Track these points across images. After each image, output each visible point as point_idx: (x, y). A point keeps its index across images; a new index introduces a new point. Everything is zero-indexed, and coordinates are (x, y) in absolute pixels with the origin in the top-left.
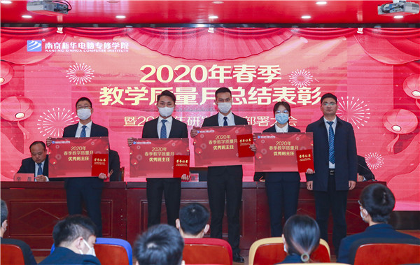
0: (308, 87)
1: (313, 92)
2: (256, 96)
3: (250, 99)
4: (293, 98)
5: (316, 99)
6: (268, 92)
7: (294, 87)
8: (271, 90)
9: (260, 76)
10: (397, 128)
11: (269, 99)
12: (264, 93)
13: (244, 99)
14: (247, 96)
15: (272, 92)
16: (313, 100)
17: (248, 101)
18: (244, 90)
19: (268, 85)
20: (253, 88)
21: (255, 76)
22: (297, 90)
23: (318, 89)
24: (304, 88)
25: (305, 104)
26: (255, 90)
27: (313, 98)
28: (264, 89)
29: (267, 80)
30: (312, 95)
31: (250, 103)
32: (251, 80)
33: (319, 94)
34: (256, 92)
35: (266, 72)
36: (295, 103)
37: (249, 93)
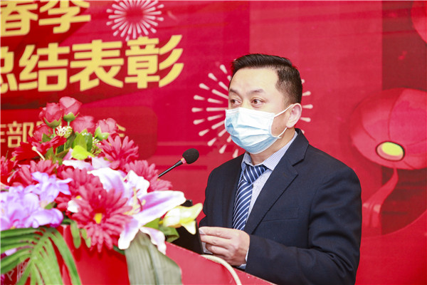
0: (151, 36)
1: (164, 50)
2: (36, 69)
3: (23, 76)
4: (115, 71)
5: (169, 69)
6: (61, 57)
7: (117, 38)
8: (66, 50)
9: (45, 15)
10: (392, 150)
11: (62, 75)
12: (53, 61)
13: (11, 78)
14: (17, 70)
15: (70, 56)
16: (162, 73)
17: (19, 82)
18: (11, 55)
19: (62, 39)
20: (29, 49)
21: (35, 17)
22: (125, 47)
23: (176, 39)
24: (142, 40)
25: (142, 84)
26: (35, 53)
27: (164, 65)
28: (53, 50)
29: (58, 25)
30: (162, 58)
31: (23, 87)
32: (25, 29)
33: (178, 53)
34: (35, 58)
35: (58, 6)
36: (119, 84)
37: (22, 62)
